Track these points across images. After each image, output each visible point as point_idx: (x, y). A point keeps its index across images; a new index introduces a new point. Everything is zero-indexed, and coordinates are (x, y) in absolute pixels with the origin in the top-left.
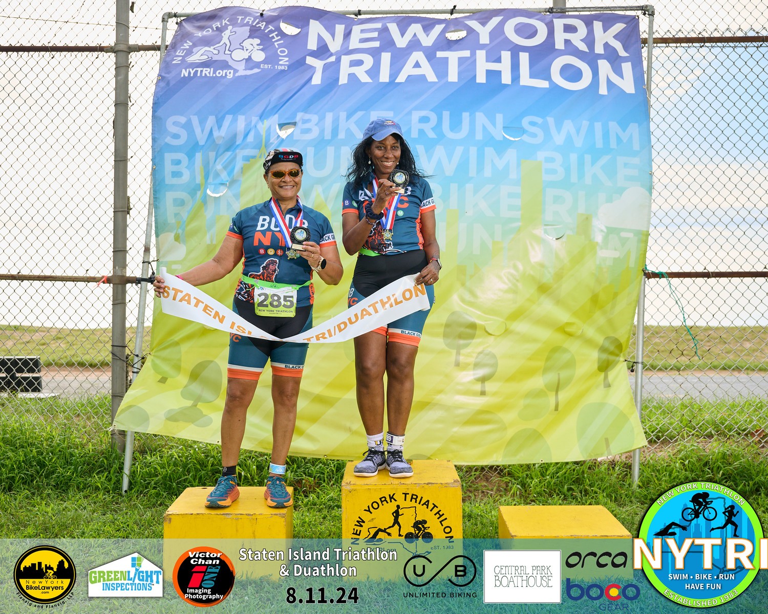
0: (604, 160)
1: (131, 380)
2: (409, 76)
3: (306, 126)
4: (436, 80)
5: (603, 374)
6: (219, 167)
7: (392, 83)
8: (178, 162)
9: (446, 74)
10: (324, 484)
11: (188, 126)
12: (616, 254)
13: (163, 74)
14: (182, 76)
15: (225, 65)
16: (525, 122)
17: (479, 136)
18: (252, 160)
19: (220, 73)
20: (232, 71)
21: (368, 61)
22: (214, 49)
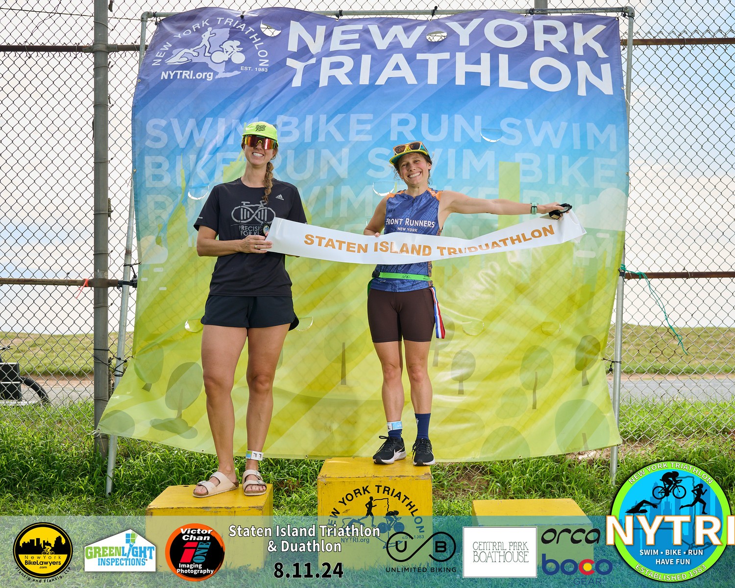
0: (581, 161)
1: (113, 384)
2: (389, 79)
3: (286, 129)
4: (416, 83)
5: (580, 373)
6: (199, 169)
7: (372, 86)
8: (159, 166)
9: (426, 76)
10: (307, 484)
11: (168, 129)
12: (592, 255)
13: (143, 77)
14: (162, 78)
15: (205, 67)
16: (503, 124)
17: (458, 137)
18: (232, 163)
19: (200, 75)
20: (212, 74)
21: (349, 63)
22: (194, 51)
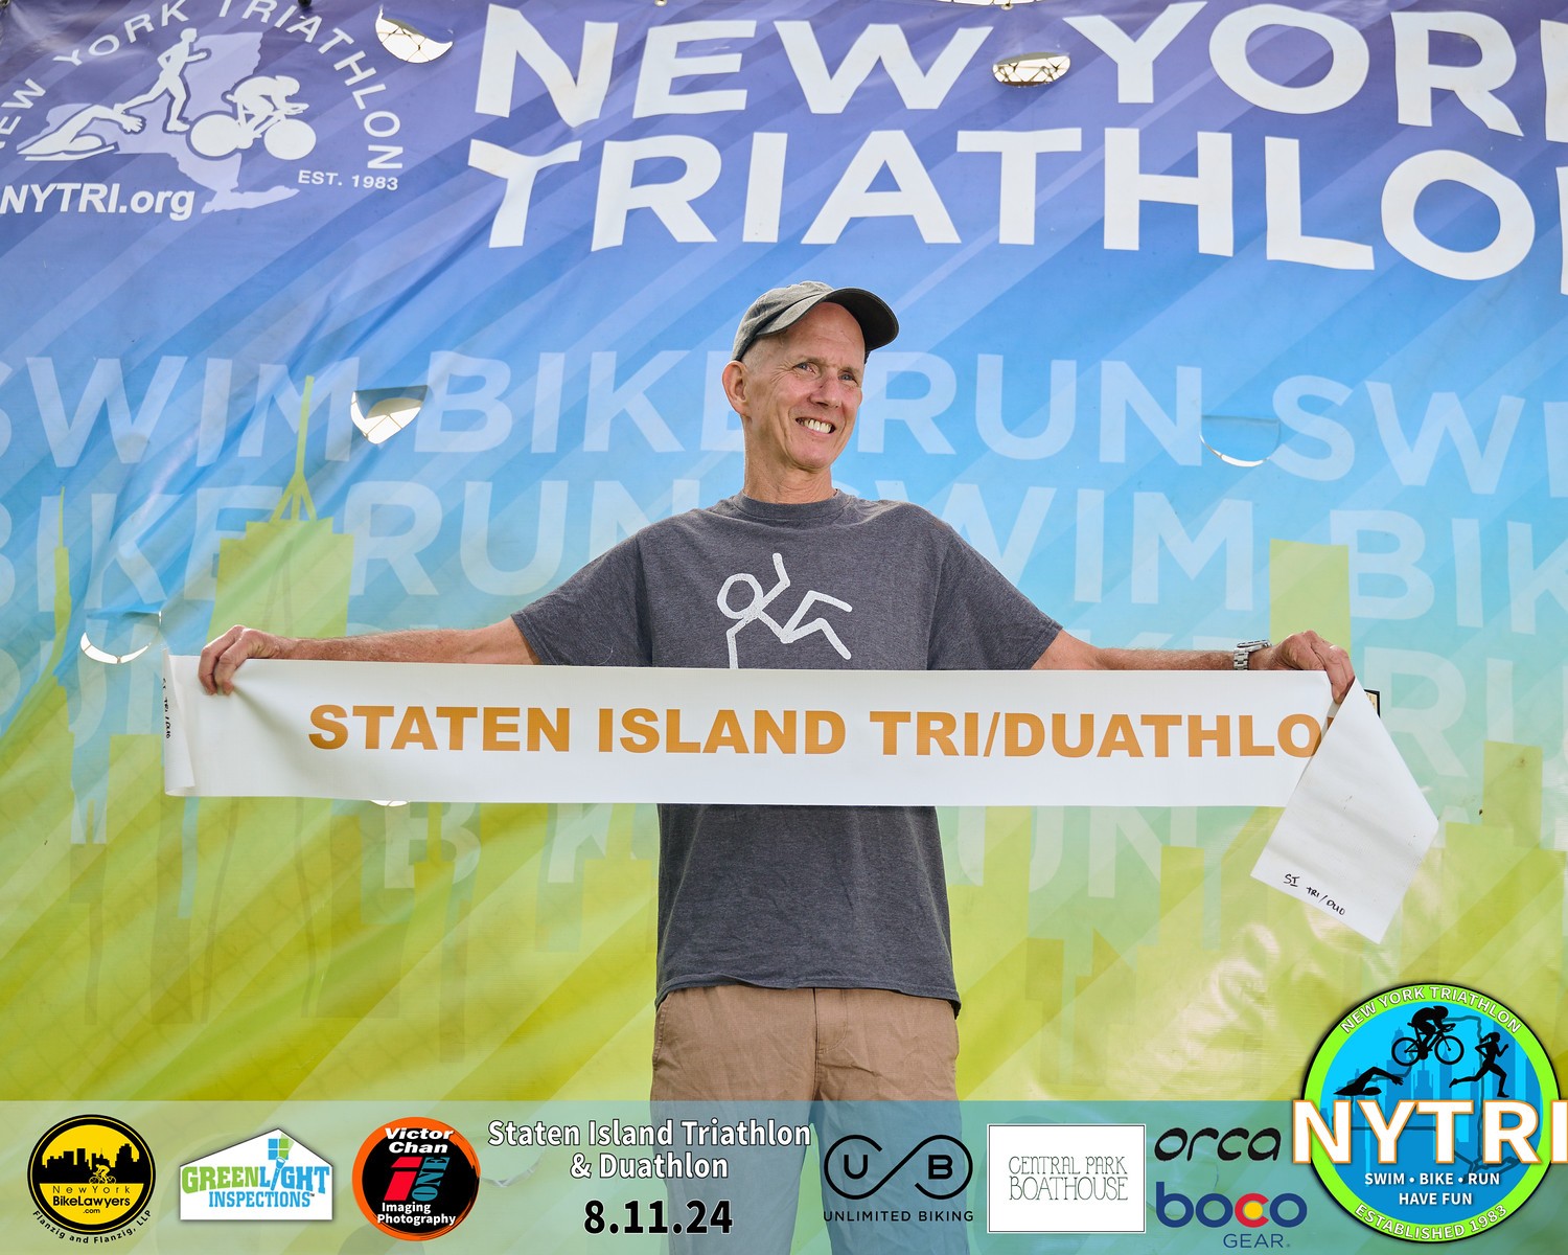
2: (853, 222)
3: (466, 401)
4: (952, 236)
6: (127, 549)
7: (790, 249)
9: (992, 217)
11: (16, 397)
14: (4, 210)
15: (163, 172)
16: (1285, 399)
17: (1113, 449)
18: (254, 527)
19: (145, 201)
20: (190, 196)
21: (703, 162)
22: (127, 112)
